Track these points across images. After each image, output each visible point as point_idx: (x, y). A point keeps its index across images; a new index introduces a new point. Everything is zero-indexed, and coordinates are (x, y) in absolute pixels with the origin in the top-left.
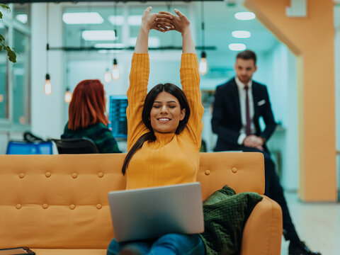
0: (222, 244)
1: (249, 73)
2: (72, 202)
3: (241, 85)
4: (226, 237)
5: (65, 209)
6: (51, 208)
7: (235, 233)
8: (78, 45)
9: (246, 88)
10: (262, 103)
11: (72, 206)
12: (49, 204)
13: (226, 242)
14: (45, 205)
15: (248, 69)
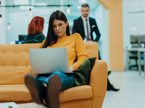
0: (82, 80)
1: (87, 13)
2: (15, 64)
3: (84, 19)
4: (83, 77)
5: (12, 67)
6: (6, 67)
7: (87, 76)
8: (12, 5)
9: (86, 20)
10: (93, 26)
11: (15, 66)
12: (5, 66)
13: (83, 79)
14: (3, 66)
15: (87, 11)
